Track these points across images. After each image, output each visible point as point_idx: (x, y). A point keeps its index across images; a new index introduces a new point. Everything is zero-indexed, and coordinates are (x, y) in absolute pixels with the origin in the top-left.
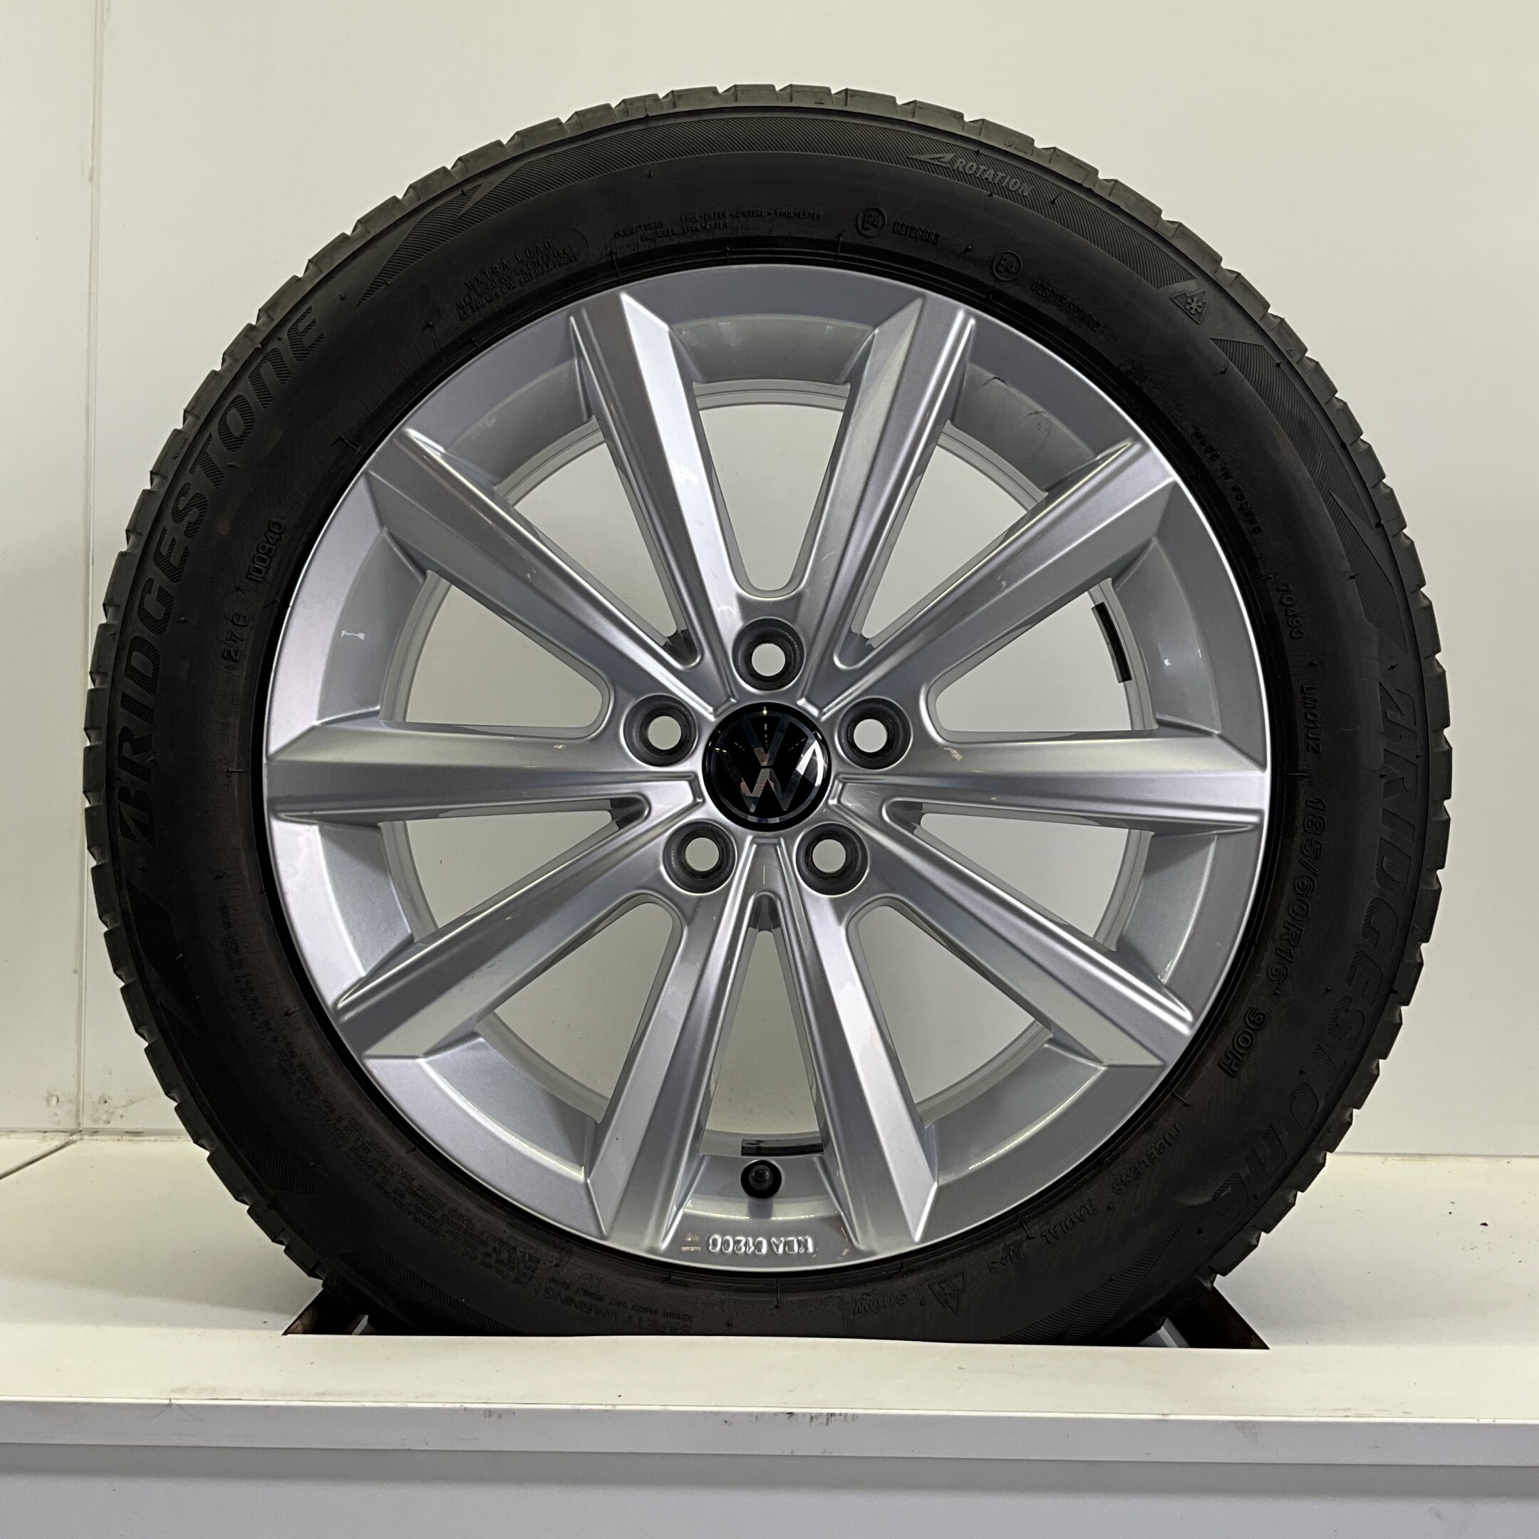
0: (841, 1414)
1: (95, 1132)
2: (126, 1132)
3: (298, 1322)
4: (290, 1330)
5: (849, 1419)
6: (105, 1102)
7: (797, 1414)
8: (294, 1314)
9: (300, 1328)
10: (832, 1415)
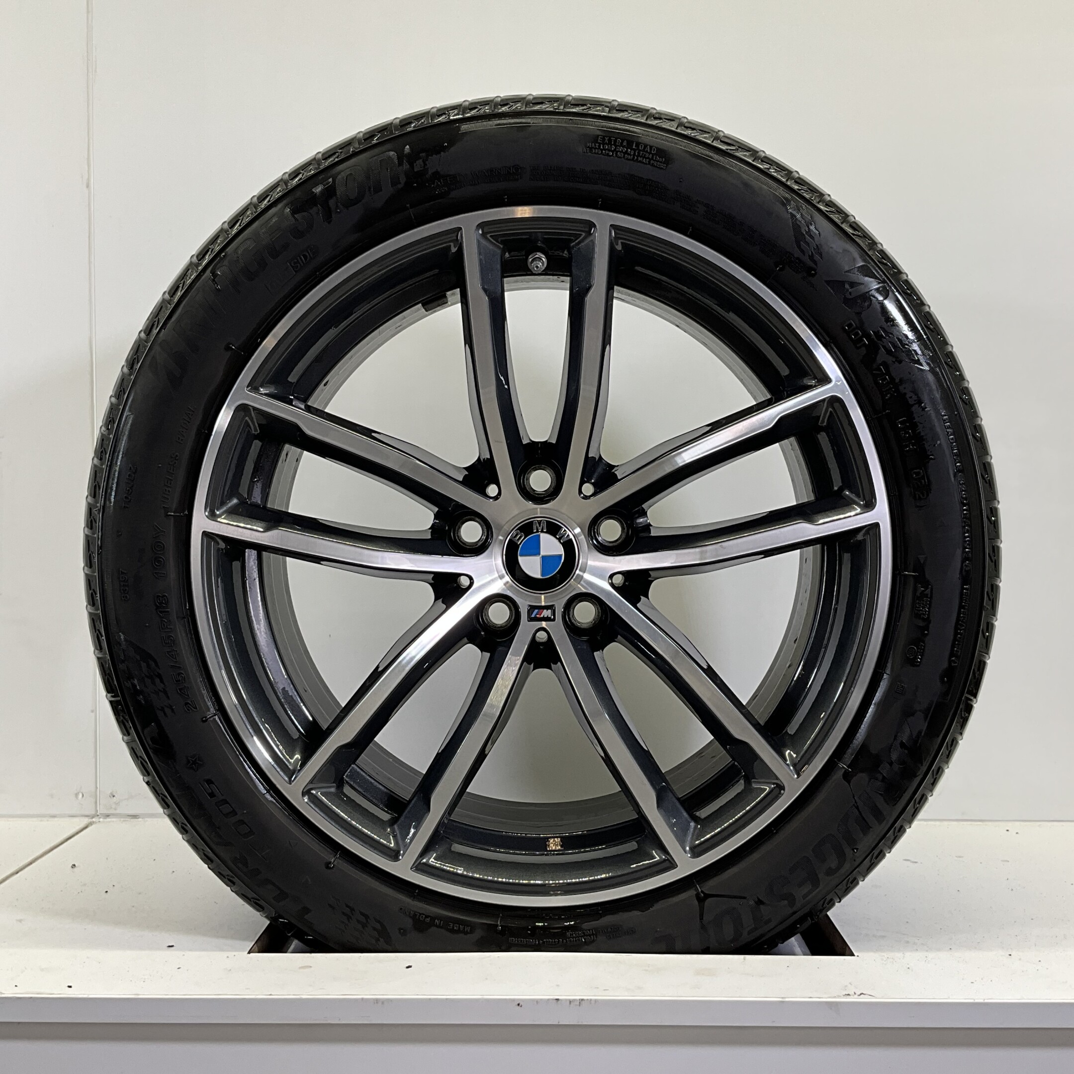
0: (588, 1000)
1: (108, 816)
2: (128, 816)
3: (255, 945)
4: (251, 951)
5: (592, 1002)
6: (114, 796)
7: (562, 1000)
8: (252, 941)
9: (257, 949)
10: (582, 1000)
